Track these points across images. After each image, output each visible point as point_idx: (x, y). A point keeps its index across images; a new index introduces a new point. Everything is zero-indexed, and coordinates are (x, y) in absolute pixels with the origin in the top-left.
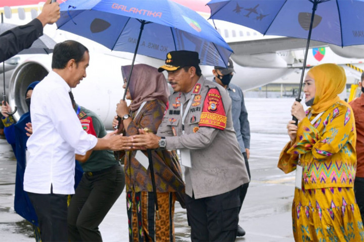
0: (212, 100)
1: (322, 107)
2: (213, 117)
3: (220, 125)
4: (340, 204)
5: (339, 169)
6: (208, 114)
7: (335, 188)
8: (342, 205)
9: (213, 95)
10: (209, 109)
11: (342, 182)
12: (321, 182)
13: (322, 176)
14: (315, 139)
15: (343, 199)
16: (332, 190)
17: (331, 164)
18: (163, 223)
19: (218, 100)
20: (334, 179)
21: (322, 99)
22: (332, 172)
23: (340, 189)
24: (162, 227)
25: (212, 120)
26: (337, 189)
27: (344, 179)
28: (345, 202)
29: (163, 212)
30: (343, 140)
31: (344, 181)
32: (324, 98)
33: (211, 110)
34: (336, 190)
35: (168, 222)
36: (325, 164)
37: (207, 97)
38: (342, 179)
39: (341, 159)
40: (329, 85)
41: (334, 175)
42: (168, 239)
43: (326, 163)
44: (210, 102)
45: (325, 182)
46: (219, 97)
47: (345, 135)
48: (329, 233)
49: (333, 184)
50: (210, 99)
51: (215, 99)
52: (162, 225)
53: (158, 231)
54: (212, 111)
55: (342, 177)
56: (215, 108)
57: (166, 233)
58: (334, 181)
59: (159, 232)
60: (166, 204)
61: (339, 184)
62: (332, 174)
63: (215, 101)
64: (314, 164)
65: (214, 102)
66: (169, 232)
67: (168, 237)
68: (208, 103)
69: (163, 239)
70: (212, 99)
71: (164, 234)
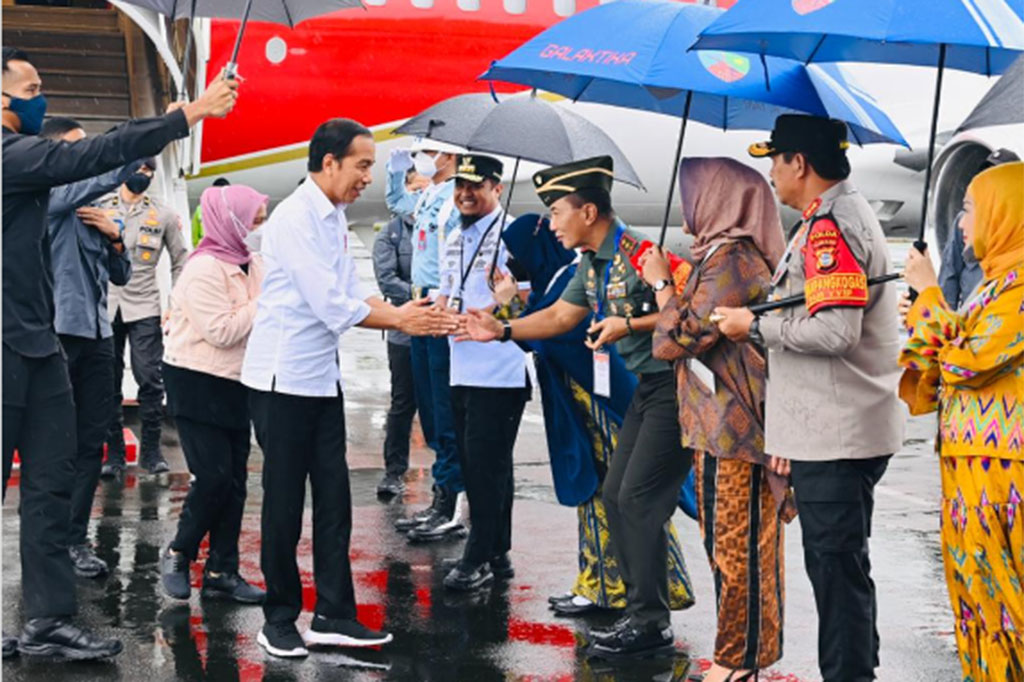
0: (821, 247)
1: (995, 267)
2: (831, 281)
3: (851, 295)
4: (1002, 498)
5: (1008, 415)
6: (817, 280)
7: (994, 458)
8: (1009, 502)
9: (821, 235)
10: (818, 267)
11: (1011, 447)
12: (964, 441)
13: (969, 428)
14: (942, 338)
15: (1012, 486)
16: (986, 463)
17: (992, 401)
18: (732, 518)
19: (833, 242)
20: (992, 437)
21: (990, 250)
22: (990, 421)
23: (1005, 463)
24: (730, 526)
25: (831, 289)
26: (997, 462)
27: (1015, 441)
28: (1017, 494)
29: (733, 493)
30: (1013, 345)
31: (1014, 446)
32: (994, 245)
33: (822, 268)
34: (996, 465)
35: (743, 518)
36: (980, 401)
37: (809, 243)
38: (1012, 440)
39: (1016, 392)
40: (1002, 216)
41: (994, 427)
42: (743, 555)
43: (982, 398)
44: (818, 253)
45: (971, 442)
46: (834, 234)
47: (1019, 334)
48: (979, 565)
49: (988, 450)
50: (816, 245)
51: (827, 242)
52: (729, 523)
53: (721, 534)
54: (824, 270)
55: (1012, 435)
56: (829, 261)
57: (739, 540)
58: (991, 442)
59: (723, 538)
60: (742, 477)
61: (1003, 450)
62: (990, 426)
63: (828, 246)
64: (958, 399)
65: (825, 250)
66: (746, 540)
67: (745, 551)
68: (814, 256)
69: (732, 556)
70: (821, 243)
71: (735, 544)
